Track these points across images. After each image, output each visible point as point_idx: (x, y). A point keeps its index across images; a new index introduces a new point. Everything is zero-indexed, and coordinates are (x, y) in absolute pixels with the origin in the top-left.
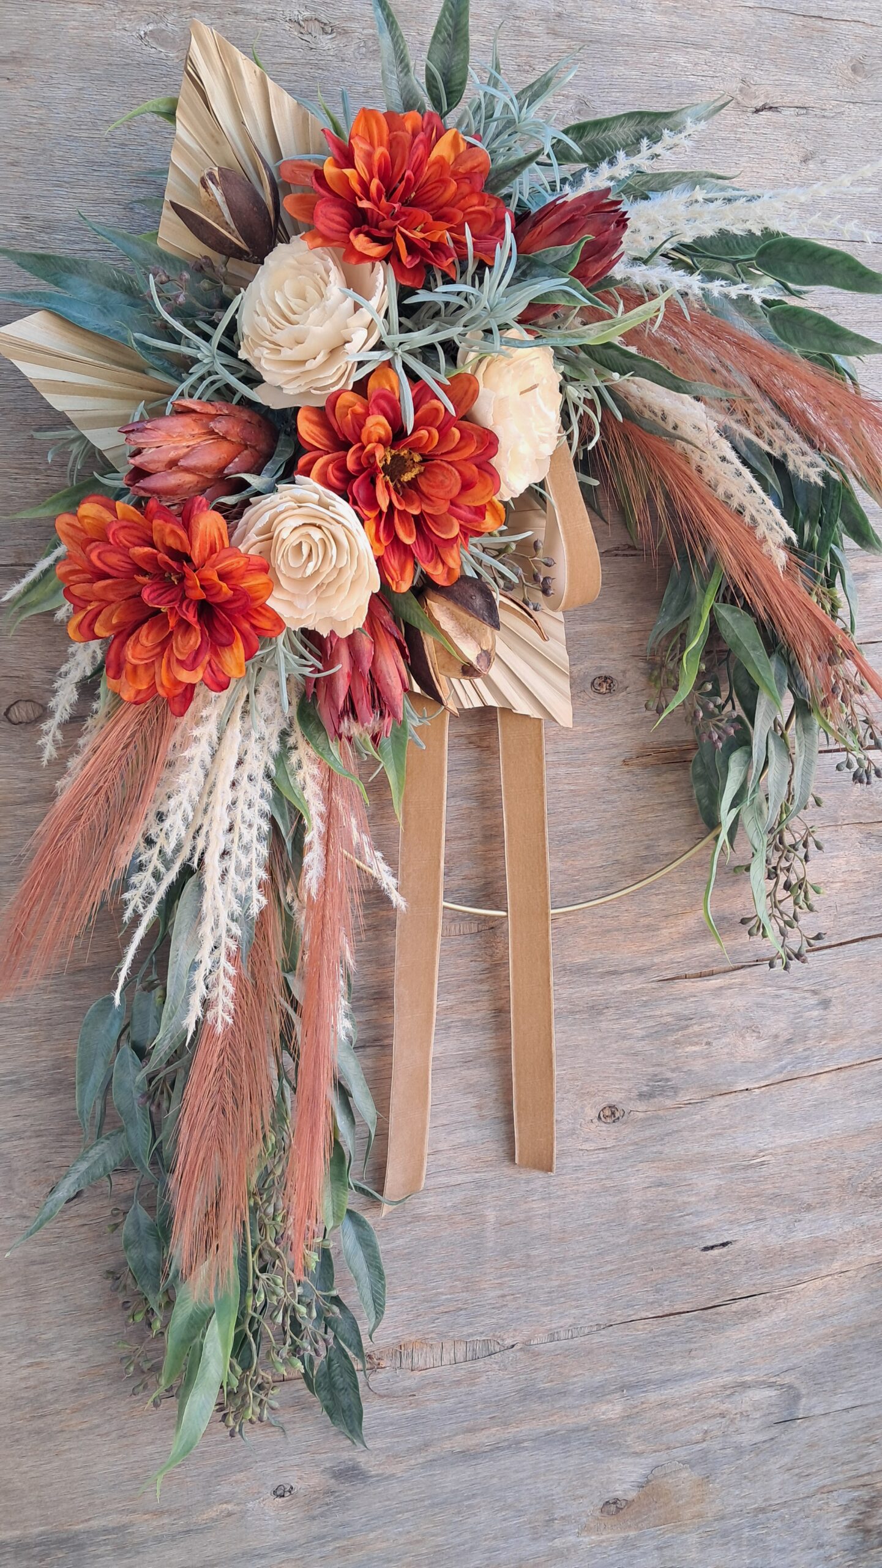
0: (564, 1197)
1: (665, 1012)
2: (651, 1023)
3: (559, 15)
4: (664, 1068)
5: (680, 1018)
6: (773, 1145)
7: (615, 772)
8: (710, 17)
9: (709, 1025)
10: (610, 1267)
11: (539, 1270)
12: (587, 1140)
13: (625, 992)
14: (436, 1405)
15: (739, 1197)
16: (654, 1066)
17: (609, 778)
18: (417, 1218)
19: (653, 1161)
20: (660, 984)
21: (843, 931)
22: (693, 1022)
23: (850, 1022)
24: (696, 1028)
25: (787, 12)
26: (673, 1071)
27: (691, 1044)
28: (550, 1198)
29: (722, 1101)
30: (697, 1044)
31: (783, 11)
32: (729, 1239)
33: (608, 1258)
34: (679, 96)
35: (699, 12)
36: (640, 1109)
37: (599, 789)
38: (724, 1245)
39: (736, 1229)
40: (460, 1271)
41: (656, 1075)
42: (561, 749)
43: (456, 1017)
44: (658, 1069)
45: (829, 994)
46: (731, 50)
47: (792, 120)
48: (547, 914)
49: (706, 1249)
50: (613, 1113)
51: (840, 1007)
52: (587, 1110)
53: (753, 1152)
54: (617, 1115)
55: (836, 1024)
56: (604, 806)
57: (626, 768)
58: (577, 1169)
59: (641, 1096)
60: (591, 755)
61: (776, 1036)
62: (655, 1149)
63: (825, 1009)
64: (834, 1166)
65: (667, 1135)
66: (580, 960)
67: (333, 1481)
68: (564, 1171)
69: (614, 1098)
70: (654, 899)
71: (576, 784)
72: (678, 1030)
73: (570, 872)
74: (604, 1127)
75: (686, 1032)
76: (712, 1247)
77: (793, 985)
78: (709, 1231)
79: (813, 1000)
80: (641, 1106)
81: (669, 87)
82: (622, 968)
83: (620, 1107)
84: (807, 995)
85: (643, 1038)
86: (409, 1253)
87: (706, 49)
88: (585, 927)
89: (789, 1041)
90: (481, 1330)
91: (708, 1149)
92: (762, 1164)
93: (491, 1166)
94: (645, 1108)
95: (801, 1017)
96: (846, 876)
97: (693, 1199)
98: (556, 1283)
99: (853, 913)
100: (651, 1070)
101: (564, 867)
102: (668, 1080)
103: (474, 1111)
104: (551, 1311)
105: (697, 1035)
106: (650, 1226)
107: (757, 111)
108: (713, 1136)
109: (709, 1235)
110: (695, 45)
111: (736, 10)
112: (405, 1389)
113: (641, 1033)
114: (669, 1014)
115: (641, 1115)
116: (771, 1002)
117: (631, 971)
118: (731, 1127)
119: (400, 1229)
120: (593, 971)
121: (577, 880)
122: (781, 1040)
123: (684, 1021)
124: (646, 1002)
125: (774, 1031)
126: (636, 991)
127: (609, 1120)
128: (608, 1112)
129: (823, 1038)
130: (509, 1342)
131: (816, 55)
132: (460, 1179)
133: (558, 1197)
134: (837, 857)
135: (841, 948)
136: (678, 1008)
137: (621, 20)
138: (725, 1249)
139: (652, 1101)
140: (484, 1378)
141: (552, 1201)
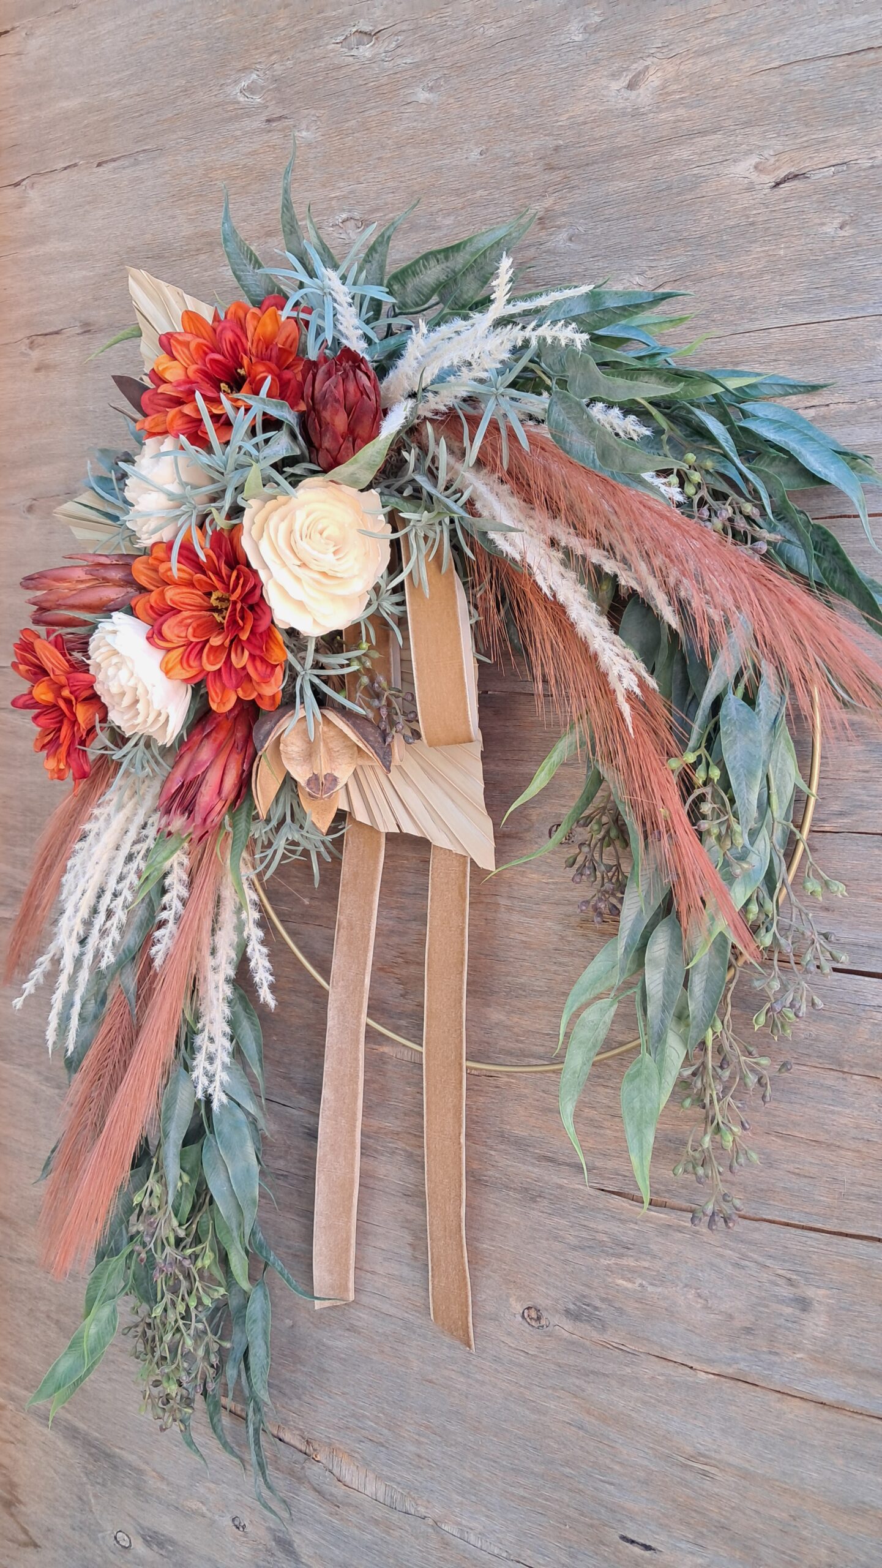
0: (483, 1383)
1: (600, 1228)
2: (584, 1234)
3: (557, 149)
4: (593, 1293)
5: (619, 1243)
6: (718, 1457)
7: (569, 933)
8: (723, 96)
9: (646, 1264)
10: (521, 1492)
11: (454, 1449)
12: (509, 1334)
13: (561, 1187)
14: (356, 1531)
15: (674, 1501)
16: (584, 1285)
17: (562, 938)
18: (352, 1329)
19: (575, 1396)
20: (599, 1193)
21: (849, 1219)
22: (630, 1253)
23: (836, 1344)
24: (632, 1263)
25: (824, 57)
26: (603, 1300)
27: (623, 1278)
28: (469, 1377)
29: (659, 1366)
30: (629, 1280)
31: (820, 58)
32: (653, 1545)
33: (522, 1481)
34: (679, 194)
35: (711, 94)
36: (565, 1327)
37: (551, 947)
38: (647, 1548)
39: (663, 1537)
40: (385, 1406)
41: (584, 1297)
42: (515, 894)
43: (401, 1145)
44: (587, 1291)
45: (810, 1292)
46: (748, 124)
47: (826, 182)
48: (460, 1064)
49: (624, 1538)
50: (539, 1319)
51: (824, 1317)
52: (512, 1301)
53: (689, 1449)
54: (543, 1322)
55: (815, 1338)
56: (555, 968)
57: (581, 931)
58: (497, 1360)
59: (567, 1312)
60: (544, 908)
61: (731, 1317)
62: (577, 1382)
63: (804, 1310)
64: (805, 1533)
65: (592, 1372)
66: (518, 1132)
67: (274, 1543)
68: (484, 1355)
69: (541, 1302)
70: (600, 1089)
71: (528, 936)
72: (613, 1255)
73: (516, 1030)
74: (528, 1329)
75: (619, 1261)
76: (632, 1542)
77: (761, 1259)
78: (632, 1519)
79: (786, 1292)
80: (568, 1325)
81: (669, 188)
82: (562, 1158)
83: (545, 1314)
84: (781, 1281)
85: (574, 1248)
86: (345, 1360)
87: (715, 133)
88: (525, 1096)
89: (748, 1331)
90: (399, 1479)
91: (633, 1414)
92: (705, 1474)
93: (419, 1312)
94: (571, 1330)
95: (767, 1306)
96: (860, 1145)
97: (617, 1467)
98: (469, 1476)
99: (869, 1198)
100: (580, 1288)
101: (509, 1023)
102: (596, 1308)
103: (409, 1249)
104: (461, 1503)
105: (633, 1271)
106: (567, 1470)
107: (777, 184)
108: (645, 1403)
109: (629, 1524)
110: (703, 133)
111: (757, 77)
112: (332, 1495)
113: (574, 1241)
114: (606, 1233)
115: (566, 1334)
116: (729, 1269)
117: (568, 1165)
118: (667, 1403)
119: (339, 1332)
120: (531, 1149)
121: (522, 1042)
122: (736, 1324)
123: (623, 1247)
124: (582, 1207)
125: (725, 1306)
126: (573, 1190)
127: (533, 1323)
128: (534, 1314)
129: (800, 1350)
130: (422, 1510)
131: (865, 94)
132: (392, 1311)
133: (477, 1381)
134: (839, 1113)
135: (835, 1239)
136: (614, 1228)
137: (620, 133)
138: (648, 1554)
139: (578, 1323)
140: (397, 1534)
141: (471, 1381)
